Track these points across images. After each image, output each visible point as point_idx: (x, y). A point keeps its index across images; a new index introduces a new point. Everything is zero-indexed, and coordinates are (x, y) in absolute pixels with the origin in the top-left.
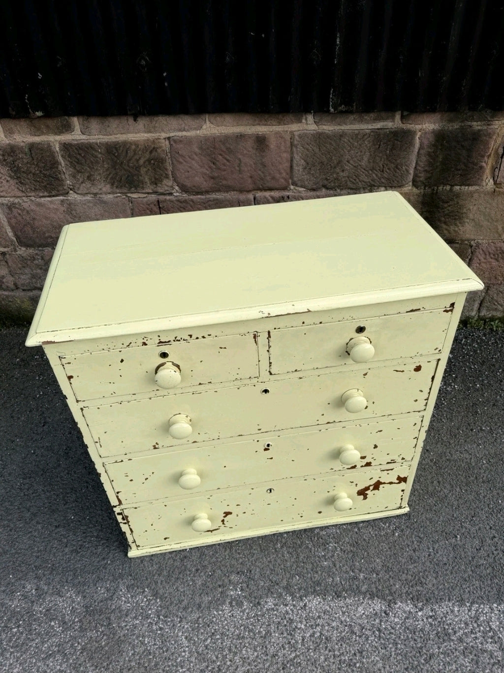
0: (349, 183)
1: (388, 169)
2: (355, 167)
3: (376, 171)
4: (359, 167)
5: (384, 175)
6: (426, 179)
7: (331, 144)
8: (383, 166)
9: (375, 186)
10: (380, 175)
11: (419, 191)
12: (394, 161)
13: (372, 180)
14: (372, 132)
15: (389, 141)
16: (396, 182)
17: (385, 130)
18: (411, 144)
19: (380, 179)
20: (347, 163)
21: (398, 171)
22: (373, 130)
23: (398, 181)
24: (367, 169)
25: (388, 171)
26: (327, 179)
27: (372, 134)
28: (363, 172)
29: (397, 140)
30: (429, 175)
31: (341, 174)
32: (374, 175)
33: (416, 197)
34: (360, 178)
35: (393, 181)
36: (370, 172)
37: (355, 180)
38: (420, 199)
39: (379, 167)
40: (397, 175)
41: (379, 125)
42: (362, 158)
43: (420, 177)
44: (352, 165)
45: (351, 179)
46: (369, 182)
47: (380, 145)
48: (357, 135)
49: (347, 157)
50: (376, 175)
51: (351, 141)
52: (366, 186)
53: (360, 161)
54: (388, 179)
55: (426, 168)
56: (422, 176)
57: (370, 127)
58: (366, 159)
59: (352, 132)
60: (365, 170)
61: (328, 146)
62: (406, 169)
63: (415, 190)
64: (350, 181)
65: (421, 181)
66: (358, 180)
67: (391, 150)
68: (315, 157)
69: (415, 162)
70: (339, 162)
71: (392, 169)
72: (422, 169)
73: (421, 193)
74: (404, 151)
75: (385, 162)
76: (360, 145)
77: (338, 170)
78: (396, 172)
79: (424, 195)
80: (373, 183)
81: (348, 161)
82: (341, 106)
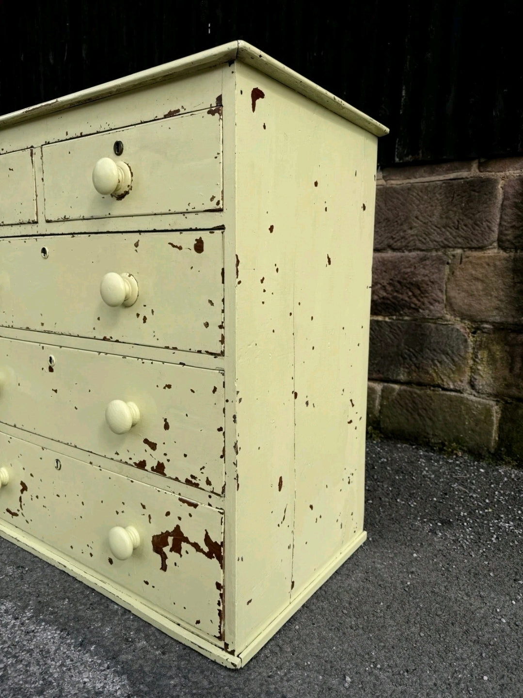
0: (417, 242)
1: (465, 225)
2: (425, 223)
3: (451, 228)
4: (430, 224)
5: (460, 232)
6: (515, 238)
7: (398, 198)
8: (458, 221)
9: (450, 247)
10: (454, 234)
11: (508, 255)
12: (471, 215)
13: (445, 239)
14: (444, 183)
15: (464, 192)
16: (475, 241)
17: (459, 181)
18: (492, 193)
19: (455, 238)
20: (415, 219)
21: (477, 228)
22: (444, 181)
23: (478, 241)
24: (439, 226)
25: (464, 227)
26: (393, 238)
27: (444, 185)
28: (435, 230)
29: (474, 191)
30: (518, 232)
31: (410, 232)
32: (448, 234)
33: (504, 262)
34: (431, 237)
35: (472, 241)
36: (443, 230)
37: (425, 239)
38: (510, 265)
39: (454, 223)
40: (476, 232)
41: (452, 176)
42: (433, 213)
43: (506, 235)
44: (421, 221)
45: (421, 238)
46: (442, 242)
47: (453, 197)
48: (426, 188)
49: (416, 213)
50: (451, 233)
51: (420, 194)
52: (439, 247)
53: (430, 217)
54: (466, 238)
55: (514, 223)
56: (510, 234)
57: (441, 178)
58: (437, 213)
59: (422, 185)
60: (436, 227)
61: (395, 200)
62: (488, 226)
63: (503, 254)
64: (420, 240)
65: (509, 241)
66: (428, 240)
67: (467, 202)
68: (380, 213)
69: (499, 216)
70: (407, 218)
71: (470, 227)
72: (509, 225)
73: (510, 256)
74: (483, 203)
75: (461, 217)
76: (430, 198)
77: (405, 227)
78: (474, 229)
79: (515, 260)
80: (446, 243)
81: (417, 217)
82: (408, 156)
